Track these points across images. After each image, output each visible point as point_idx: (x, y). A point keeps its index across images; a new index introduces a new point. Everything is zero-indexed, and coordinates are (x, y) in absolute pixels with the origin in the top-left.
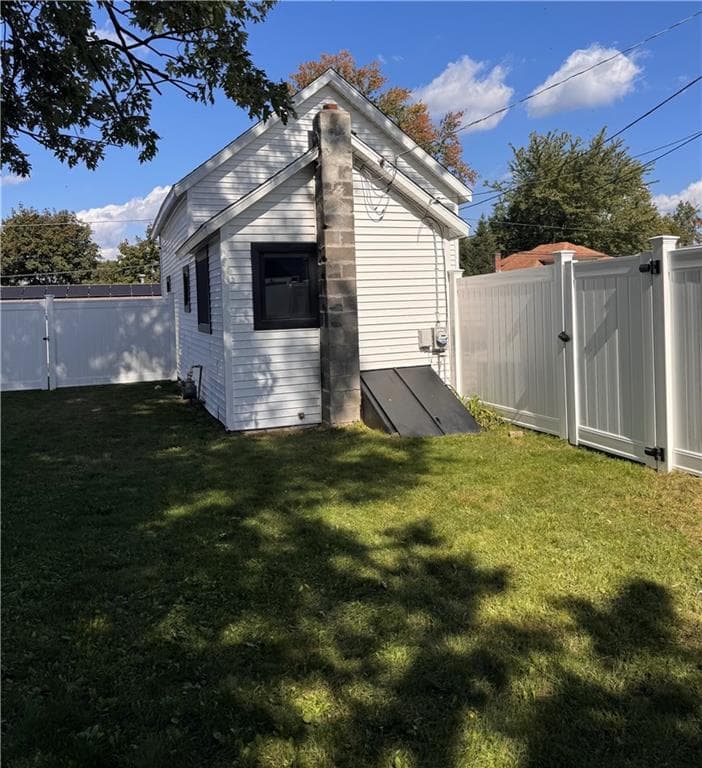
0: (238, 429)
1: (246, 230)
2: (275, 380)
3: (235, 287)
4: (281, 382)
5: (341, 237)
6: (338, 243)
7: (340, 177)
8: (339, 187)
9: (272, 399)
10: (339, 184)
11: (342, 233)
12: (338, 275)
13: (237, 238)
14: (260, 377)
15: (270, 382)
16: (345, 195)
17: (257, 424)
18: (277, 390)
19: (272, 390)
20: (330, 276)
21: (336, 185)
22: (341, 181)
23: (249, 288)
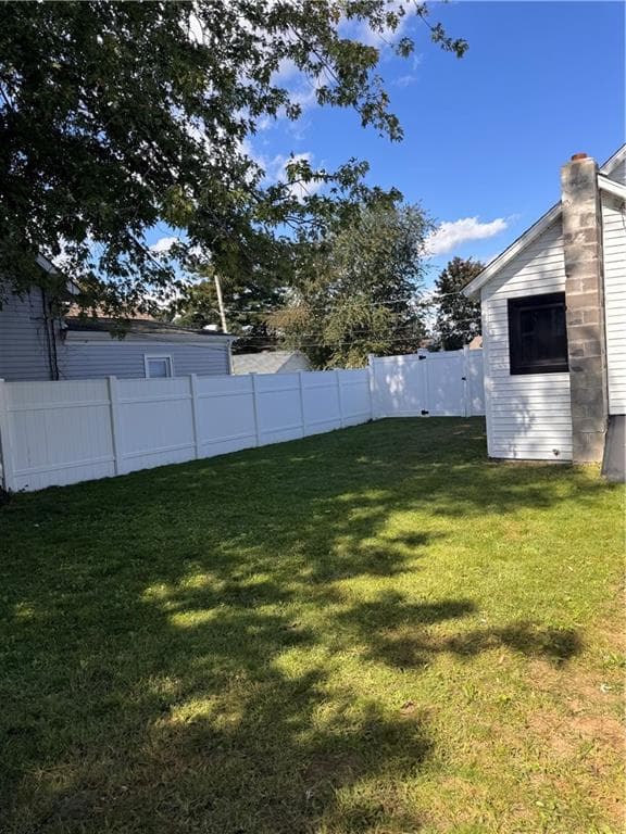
0: (498, 456)
1: (503, 289)
2: (532, 418)
3: (496, 338)
4: (538, 421)
5: (582, 285)
6: (579, 290)
7: (582, 225)
8: (580, 235)
9: (530, 434)
10: (581, 232)
11: (583, 280)
12: (579, 322)
13: (495, 297)
14: (519, 415)
15: (527, 420)
16: (587, 241)
17: (515, 454)
18: (534, 428)
19: (530, 427)
20: (571, 324)
21: (577, 234)
22: (583, 228)
23: (507, 338)
